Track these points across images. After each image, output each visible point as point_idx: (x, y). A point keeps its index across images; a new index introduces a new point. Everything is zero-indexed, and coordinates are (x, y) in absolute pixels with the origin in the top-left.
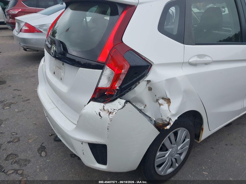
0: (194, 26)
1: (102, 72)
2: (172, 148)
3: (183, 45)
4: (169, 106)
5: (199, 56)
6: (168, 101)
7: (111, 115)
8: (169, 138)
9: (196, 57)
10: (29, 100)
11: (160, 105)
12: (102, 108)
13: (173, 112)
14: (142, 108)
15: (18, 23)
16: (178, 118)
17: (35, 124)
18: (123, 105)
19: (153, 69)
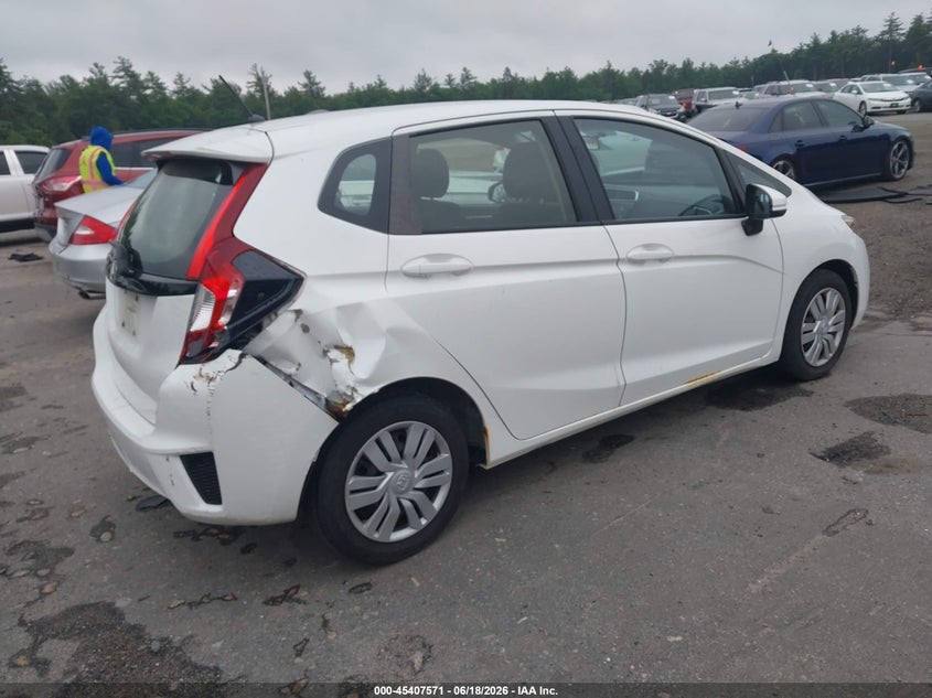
0: (424, 198)
1: (195, 299)
2: (395, 470)
3: (386, 235)
4: (351, 361)
5: (431, 257)
6: (349, 352)
7: (212, 383)
8: (378, 442)
9: (424, 260)
10: (83, 427)
11: (332, 361)
12: (197, 373)
13: (363, 375)
14: (291, 370)
15: (64, 218)
16: (382, 390)
17: (94, 479)
18: (237, 360)
19: (307, 287)
